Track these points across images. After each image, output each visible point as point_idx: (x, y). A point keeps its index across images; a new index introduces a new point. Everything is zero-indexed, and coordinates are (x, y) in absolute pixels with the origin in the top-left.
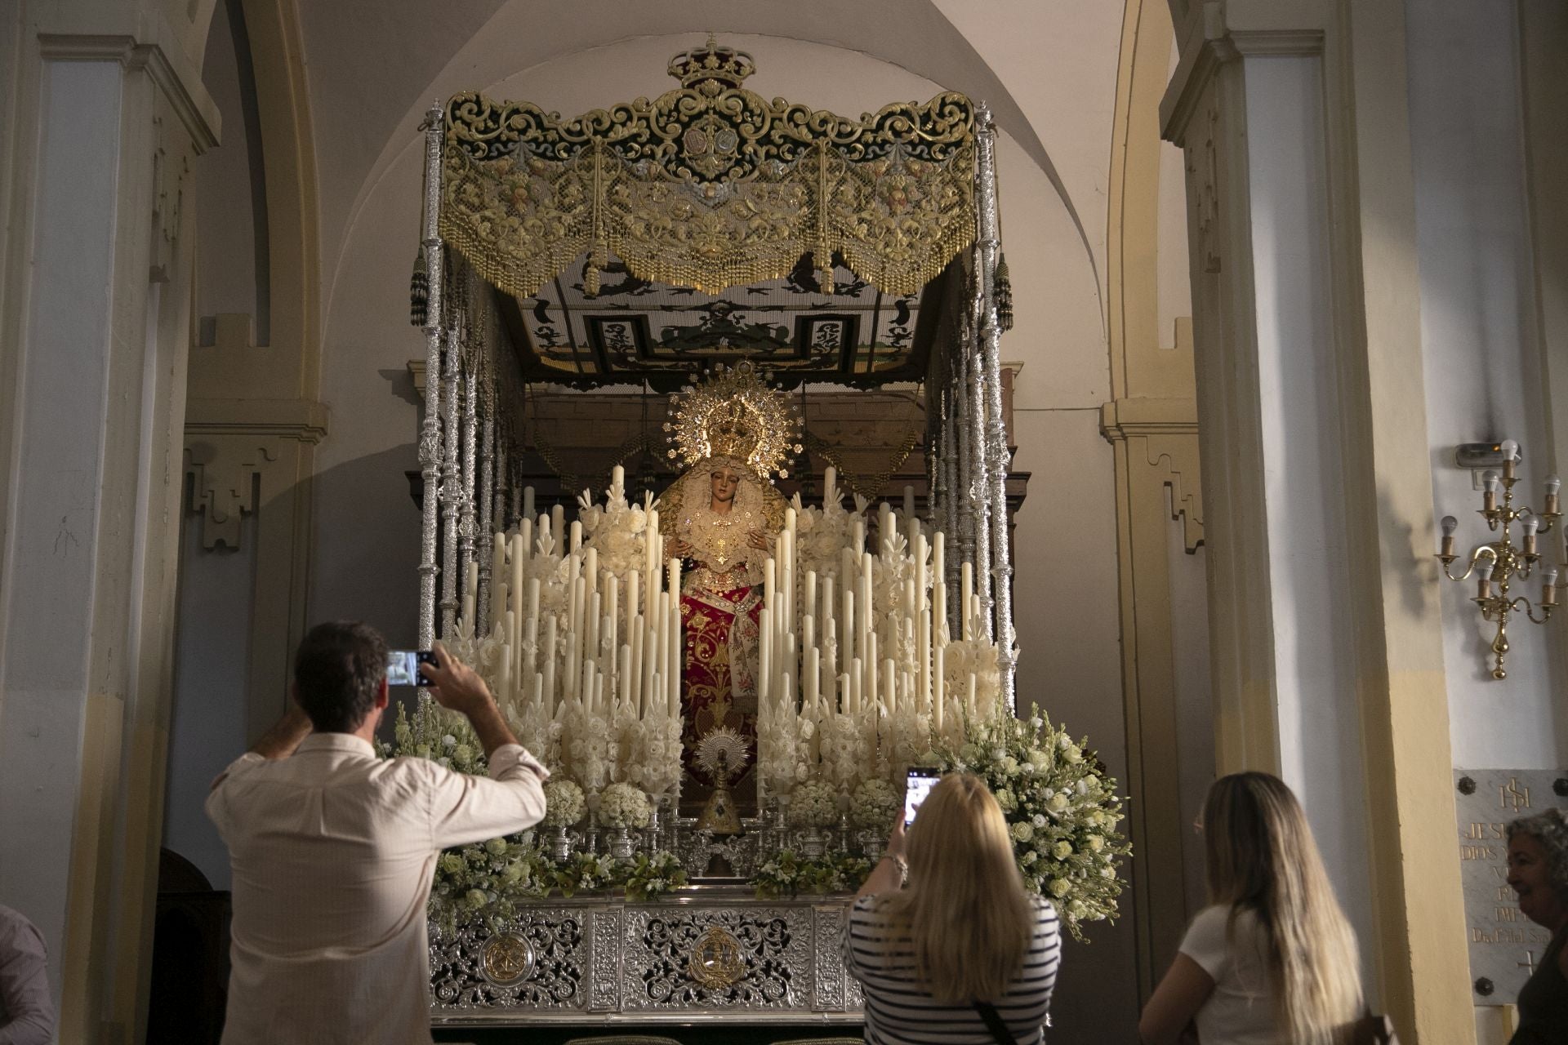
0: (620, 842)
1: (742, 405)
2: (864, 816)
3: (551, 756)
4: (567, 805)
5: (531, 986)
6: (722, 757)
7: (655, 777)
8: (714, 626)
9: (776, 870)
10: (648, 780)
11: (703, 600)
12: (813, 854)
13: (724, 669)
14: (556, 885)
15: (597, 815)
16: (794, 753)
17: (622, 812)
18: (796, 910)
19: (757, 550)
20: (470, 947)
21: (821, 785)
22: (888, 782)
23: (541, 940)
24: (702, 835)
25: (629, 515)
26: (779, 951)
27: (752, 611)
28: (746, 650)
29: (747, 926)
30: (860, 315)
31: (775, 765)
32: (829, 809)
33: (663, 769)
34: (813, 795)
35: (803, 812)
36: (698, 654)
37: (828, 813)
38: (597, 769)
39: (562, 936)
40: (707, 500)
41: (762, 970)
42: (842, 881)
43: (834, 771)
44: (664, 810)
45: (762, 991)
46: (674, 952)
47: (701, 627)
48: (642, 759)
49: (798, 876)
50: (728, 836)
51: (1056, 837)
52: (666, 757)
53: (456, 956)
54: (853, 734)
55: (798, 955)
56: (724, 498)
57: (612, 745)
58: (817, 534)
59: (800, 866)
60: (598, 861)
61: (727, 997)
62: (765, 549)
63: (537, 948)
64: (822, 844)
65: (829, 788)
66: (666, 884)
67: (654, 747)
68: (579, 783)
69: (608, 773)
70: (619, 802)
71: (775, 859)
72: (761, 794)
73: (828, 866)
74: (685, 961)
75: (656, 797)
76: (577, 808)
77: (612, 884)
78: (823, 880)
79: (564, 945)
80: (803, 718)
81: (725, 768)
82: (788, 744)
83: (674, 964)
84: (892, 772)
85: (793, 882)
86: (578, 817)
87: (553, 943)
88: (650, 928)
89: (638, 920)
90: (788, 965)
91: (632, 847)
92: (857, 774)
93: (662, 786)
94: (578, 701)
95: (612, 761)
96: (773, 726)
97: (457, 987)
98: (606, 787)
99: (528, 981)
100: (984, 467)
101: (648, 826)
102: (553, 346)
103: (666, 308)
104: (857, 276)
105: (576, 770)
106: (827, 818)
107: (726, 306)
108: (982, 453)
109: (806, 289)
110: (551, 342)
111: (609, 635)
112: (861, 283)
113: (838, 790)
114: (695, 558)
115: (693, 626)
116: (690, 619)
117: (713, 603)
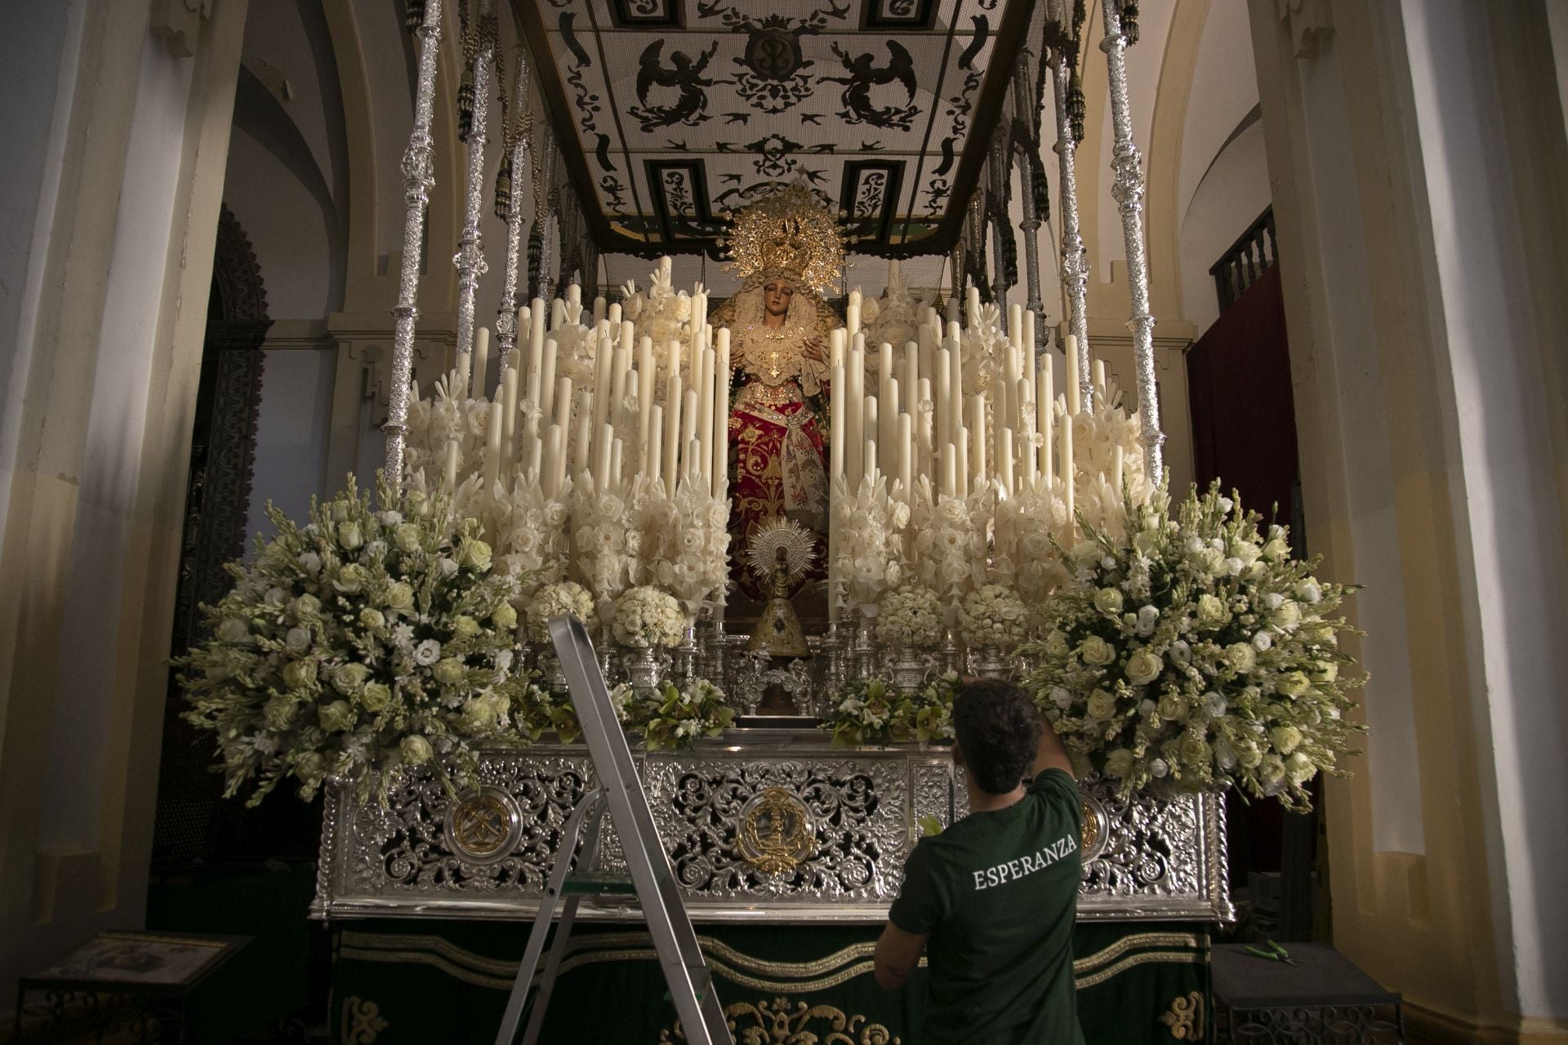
0: (642, 666)
1: (796, 222)
2: (980, 634)
3: (549, 548)
5: (518, 863)
6: (781, 555)
7: (691, 579)
8: (765, 439)
9: (862, 709)
10: (681, 583)
11: (755, 414)
12: (908, 685)
13: (777, 482)
14: (550, 725)
15: (611, 631)
16: (882, 548)
17: (644, 625)
18: (885, 762)
19: (812, 361)
20: (434, 807)
21: (920, 591)
22: (1011, 588)
23: (532, 799)
24: (755, 658)
25: (676, 300)
26: (863, 820)
27: (805, 425)
28: (800, 463)
29: (817, 785)
30: (905, 162)
31: (858, 563)
32: (934, 623)
33: (701, 567)
34: (910, 604)
35: (896, 628)
36: (749, 467)
37: (932, 628)
38: (611, 567)
39: (559, 794)
40: (760, 314)
41: (838, 845)
43: (937, 574)
44: (703, 625)
45: (839, 876)
46: (716, 820)
47: (753, 440)
48: (673, 553)
49: (891, 717)
50: (790, 659)
51: (1284, 665)
52: (706, 552)
53: (416, 820)
54: (963, 523)
55: (888, 826)
56: (777, 313)
57: (631, 534)
58: (882, 326)
59: (894, 703)
61: (790, 883)
62: (821, 361)
64: (921, 672)
65: (930, 595)
66: (704, 726)
67: (689, 536)
68: (588, 584)
69: (626, 572)
70: (639, 611)
71: (857, 691)
72: (836, 603)
73: (932, 704)
74: (731, 833)
75: (691, 605)
77: (629, 724)
78: (926, 722)
79: (563, 807)
80: (896, 501)
81: (785, 571)
82: (876, 535)
83: (715, 834)
84: (1016, 576)
85: (886, 726)
87: (547, 803)
88: (682, 785)
89: (665, 775)
90: (875, 840)
91: (659, 674)
92: (970, 577)
93: (701, 591)
94: (587, 474)
95: (631, 556)
96: (854, 509)
97: (415, 861)
98: (623, 592)
99: (512, 855)
100: (1079, 239)
101: (682, 644)
102: (619, 203)
103: (722, 148)
104: (912, 95)
105: (582, 567)
106: (928, 636)
107: (779, 145)
108: (1075, 224)
109: (860, 116)
110: (617, 198)
111: (635, 394)
112: (915, 108)
113: (945, 598)
114: (748, 370)
115: (743, 439)
116: (739, 431)
117: (765, 417)
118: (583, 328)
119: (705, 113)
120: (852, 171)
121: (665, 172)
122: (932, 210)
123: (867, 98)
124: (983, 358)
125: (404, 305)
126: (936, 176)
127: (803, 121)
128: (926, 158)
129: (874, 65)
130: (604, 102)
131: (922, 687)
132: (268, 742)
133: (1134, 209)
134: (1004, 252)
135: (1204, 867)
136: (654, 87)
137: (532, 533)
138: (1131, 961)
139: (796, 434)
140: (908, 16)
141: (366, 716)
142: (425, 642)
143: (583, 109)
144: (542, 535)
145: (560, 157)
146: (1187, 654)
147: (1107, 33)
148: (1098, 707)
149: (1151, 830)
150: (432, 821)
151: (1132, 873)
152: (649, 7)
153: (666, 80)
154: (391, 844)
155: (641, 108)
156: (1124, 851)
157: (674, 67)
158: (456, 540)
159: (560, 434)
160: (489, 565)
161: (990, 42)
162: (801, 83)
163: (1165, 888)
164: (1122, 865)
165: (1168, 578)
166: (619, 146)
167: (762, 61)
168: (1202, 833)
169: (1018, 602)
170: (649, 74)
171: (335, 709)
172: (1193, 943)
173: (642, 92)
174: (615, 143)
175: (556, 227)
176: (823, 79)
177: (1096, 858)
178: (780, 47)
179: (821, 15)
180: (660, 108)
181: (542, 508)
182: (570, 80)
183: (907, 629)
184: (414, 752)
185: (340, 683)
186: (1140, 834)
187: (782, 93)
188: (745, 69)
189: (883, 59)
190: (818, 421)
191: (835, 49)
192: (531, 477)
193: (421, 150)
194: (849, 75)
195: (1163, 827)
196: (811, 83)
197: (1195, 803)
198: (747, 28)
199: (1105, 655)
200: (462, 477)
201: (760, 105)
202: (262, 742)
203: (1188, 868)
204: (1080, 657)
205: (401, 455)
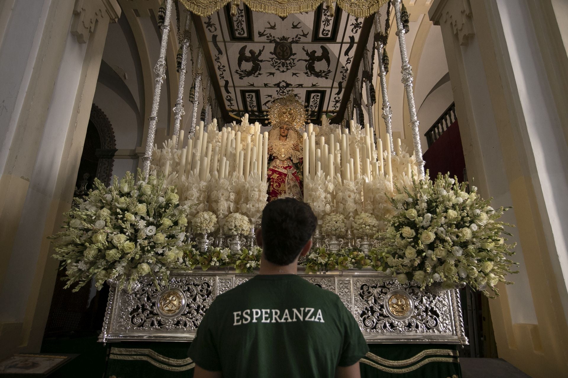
0: (234, 242)
1: (290, 107)
2: (361, 230)
3: (201, 199)
4: (207, 222)
5: (184, 318)
7: (253, 210)
8: (280, 178)
9: (317, 257)
10: (250, 211)
11: (277, 169)
12: (334, 249)
13: (284, 192)
14: (199, 264)
15: (223, 228)
16: (324, 199)
17: (235, 226)
18: (326, 279)
19: (296, 151)
20: (152, 296)
21: (338, 215)
22: (372, 214)
23: (190, 293)
25: (249, 127)
27: (294, 173)
28: (292, 185)
30: (326, 91)
31: (315, 204)
32: (343, 226)
33: (257, 205)
34: (335, 219)
35: (329, 228)
37: (343, 228)
38: (224, 206)
39: (201, 291)
40: (278, 137)
42: (353, 263)
43: (344, 209)
47: (276, 178)
48: (247, 200)
49: (328, 260)
52: (259, 200)
53: (145, 301)
54: (353, 190)
56: (284, 136)
57: (232, 194)
58: (320, 136)
59: (330, 255)
60: (222, 251)
62: (299, 151)
63: (188, 297)
64: (339, 245)
65: (342, 216)
66: (257, 264)
67: (253, 194)
68: (215, 212)
69: (229, 208)
70: (234, 221)
71: (316, 252)
73: (343, 256)
75: (253, 220)
76: (212, 224)
77: (229, 263)
78: (341, 263)
79: (202, 296)
80: (328, 182)
82: (322, 194)
84: (373, 210)
85: (326, 264)
86: (213, 229)
87: (196, 294)
91: (241, 245)
92: (356, 210)
93: (257, 215)
94: (216, 173)
95: (232, 202)
96: (313, 185)
97: (143, 318)
98: (228, 215)
99: (182, 315)
100: (388, 104)
101: (249, 234)
102: (232, 105)
103: (266, 85)
104: (329, 66)
105: (213, 206)
106: (342, 231)
107: (284, 84)
108: (387, 99)
109: (311, 74)
110: (231, 103)
111: (234, 146)
112: (330, 70)
113: (347, 217)
114: (274, 155)
115: (272, 178)
116: (271, 175)
117: (280, 170)
118: (218, 132)
119: (260, 72)
120: (309, 93)
121: (247, 94)
122: (335, 108)
123: (314, 67)
124: (356, 142)
125: (152, 116)
126: (336, 96)
127: (293, 75)
128: (333, 89)
129: (316, 55)
130: (227, 68)
131: (339, 251)
132: (84, 265)
133: (410, 86)
134: (360, 117)
135: (453, 322)
136: (244, 62)
137: (195, 193)
138: (427, 361)
139: (290, 176)
140: (328, 36)
141: (124, 254)
142: (150, 226)
143: (220, 71)
144: (199, 194)
145: (212, 88)
146: (444, 232)
147: (398, 29)
148: (410, 254)
149: (431, 306)
150: (151, 302)
151: (424, 323)
152: (242, 33)
153: (247, 60)
154: (135, 311)
155: (239, 70)
156: (420, 315)
157: (250, 55)
158: (166, 193)
159: (207, 161)
160: (178, 202)
161: (355, 46)
162: (292, 61)
163: (438, 330)
164: (420, 320)
165: (434, 204)
166: (232, 85)
167: (279, 53)
168: (451, 308)
169: (375, 219)
170: (242, 58)
171: (112, 252)
172: (452, 354)
173: (240, 64)
174: (231, 84)
175: (210, 110)
176: (300, 60)
177: (410, 318)
178: (285, 48)
179: (299, 36)
180: (245, 70)
181: (199, 184)
182: (216, 60)
183: (333, 228)
184: (143, 269)
185: (115, 241)
186: (427, 308)
187: (286, 65)
188: (274, 56)
189: (319, 53)
190: (298, 173)
191: (304, 49)
192: (195, 173)
193: (161, 65)
194: (308, 58)
195: (435, 305)
196: (295, 61)
197: (448, 296)
198: (275, 41)
199: (411, 233)
200: (171, 174)
201: (278, 69)
202: (82, 266)
203: (447, 322)
204: (401, 234)
205: (149, 168)
